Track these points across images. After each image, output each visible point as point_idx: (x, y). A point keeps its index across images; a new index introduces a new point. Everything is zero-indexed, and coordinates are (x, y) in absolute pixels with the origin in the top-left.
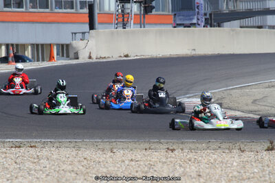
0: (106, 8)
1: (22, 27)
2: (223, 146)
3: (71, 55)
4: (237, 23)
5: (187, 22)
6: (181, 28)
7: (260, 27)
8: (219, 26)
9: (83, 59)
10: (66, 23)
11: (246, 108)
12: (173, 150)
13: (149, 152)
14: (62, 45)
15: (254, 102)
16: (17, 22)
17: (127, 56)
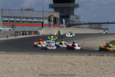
0: (45, 23)
4: (74, 27)
8: (70, 27)
9: (41, 34)
10: (37, 26)
16: (25, 26)
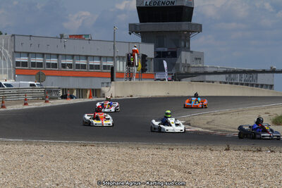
0: (118, 70)
1: (71, 79)
2: (200, 147)
3: (101, 95)
5: (162, 78)
7: (202, 81)
8: (179, 80)
10: (97, 77)
11: (204, 126)
12: (173, 149)
13: (159, 150)
14: (93, 90)
15: (208, 123)
16: (69, 76)
17: (131, 96)
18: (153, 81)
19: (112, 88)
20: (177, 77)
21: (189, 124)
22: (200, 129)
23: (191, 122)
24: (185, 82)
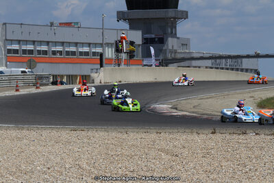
0: (107, 56)
1: (62, 66)
3: (91, 81)
4: (175, 64)
5: (149, 64)
6: (146, 67)
7: (189, 67)
8: (166, 66)
10: (87, 64)
11: (190, 110)
12: (160, 133)
14: (83, 76)
15: (194, 107)
16: (59, 63)
17: (120, 82)
18: (141, 67)
19: (102, 74)
20: (164, 63)
21: (176, 109)
22: (187, 114)
23: (178, 106)
24: (172, 67)
